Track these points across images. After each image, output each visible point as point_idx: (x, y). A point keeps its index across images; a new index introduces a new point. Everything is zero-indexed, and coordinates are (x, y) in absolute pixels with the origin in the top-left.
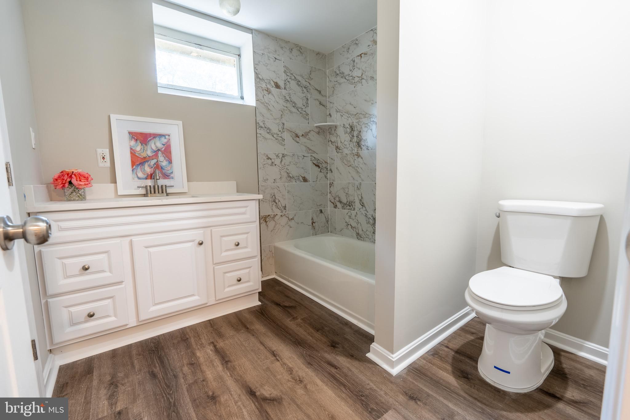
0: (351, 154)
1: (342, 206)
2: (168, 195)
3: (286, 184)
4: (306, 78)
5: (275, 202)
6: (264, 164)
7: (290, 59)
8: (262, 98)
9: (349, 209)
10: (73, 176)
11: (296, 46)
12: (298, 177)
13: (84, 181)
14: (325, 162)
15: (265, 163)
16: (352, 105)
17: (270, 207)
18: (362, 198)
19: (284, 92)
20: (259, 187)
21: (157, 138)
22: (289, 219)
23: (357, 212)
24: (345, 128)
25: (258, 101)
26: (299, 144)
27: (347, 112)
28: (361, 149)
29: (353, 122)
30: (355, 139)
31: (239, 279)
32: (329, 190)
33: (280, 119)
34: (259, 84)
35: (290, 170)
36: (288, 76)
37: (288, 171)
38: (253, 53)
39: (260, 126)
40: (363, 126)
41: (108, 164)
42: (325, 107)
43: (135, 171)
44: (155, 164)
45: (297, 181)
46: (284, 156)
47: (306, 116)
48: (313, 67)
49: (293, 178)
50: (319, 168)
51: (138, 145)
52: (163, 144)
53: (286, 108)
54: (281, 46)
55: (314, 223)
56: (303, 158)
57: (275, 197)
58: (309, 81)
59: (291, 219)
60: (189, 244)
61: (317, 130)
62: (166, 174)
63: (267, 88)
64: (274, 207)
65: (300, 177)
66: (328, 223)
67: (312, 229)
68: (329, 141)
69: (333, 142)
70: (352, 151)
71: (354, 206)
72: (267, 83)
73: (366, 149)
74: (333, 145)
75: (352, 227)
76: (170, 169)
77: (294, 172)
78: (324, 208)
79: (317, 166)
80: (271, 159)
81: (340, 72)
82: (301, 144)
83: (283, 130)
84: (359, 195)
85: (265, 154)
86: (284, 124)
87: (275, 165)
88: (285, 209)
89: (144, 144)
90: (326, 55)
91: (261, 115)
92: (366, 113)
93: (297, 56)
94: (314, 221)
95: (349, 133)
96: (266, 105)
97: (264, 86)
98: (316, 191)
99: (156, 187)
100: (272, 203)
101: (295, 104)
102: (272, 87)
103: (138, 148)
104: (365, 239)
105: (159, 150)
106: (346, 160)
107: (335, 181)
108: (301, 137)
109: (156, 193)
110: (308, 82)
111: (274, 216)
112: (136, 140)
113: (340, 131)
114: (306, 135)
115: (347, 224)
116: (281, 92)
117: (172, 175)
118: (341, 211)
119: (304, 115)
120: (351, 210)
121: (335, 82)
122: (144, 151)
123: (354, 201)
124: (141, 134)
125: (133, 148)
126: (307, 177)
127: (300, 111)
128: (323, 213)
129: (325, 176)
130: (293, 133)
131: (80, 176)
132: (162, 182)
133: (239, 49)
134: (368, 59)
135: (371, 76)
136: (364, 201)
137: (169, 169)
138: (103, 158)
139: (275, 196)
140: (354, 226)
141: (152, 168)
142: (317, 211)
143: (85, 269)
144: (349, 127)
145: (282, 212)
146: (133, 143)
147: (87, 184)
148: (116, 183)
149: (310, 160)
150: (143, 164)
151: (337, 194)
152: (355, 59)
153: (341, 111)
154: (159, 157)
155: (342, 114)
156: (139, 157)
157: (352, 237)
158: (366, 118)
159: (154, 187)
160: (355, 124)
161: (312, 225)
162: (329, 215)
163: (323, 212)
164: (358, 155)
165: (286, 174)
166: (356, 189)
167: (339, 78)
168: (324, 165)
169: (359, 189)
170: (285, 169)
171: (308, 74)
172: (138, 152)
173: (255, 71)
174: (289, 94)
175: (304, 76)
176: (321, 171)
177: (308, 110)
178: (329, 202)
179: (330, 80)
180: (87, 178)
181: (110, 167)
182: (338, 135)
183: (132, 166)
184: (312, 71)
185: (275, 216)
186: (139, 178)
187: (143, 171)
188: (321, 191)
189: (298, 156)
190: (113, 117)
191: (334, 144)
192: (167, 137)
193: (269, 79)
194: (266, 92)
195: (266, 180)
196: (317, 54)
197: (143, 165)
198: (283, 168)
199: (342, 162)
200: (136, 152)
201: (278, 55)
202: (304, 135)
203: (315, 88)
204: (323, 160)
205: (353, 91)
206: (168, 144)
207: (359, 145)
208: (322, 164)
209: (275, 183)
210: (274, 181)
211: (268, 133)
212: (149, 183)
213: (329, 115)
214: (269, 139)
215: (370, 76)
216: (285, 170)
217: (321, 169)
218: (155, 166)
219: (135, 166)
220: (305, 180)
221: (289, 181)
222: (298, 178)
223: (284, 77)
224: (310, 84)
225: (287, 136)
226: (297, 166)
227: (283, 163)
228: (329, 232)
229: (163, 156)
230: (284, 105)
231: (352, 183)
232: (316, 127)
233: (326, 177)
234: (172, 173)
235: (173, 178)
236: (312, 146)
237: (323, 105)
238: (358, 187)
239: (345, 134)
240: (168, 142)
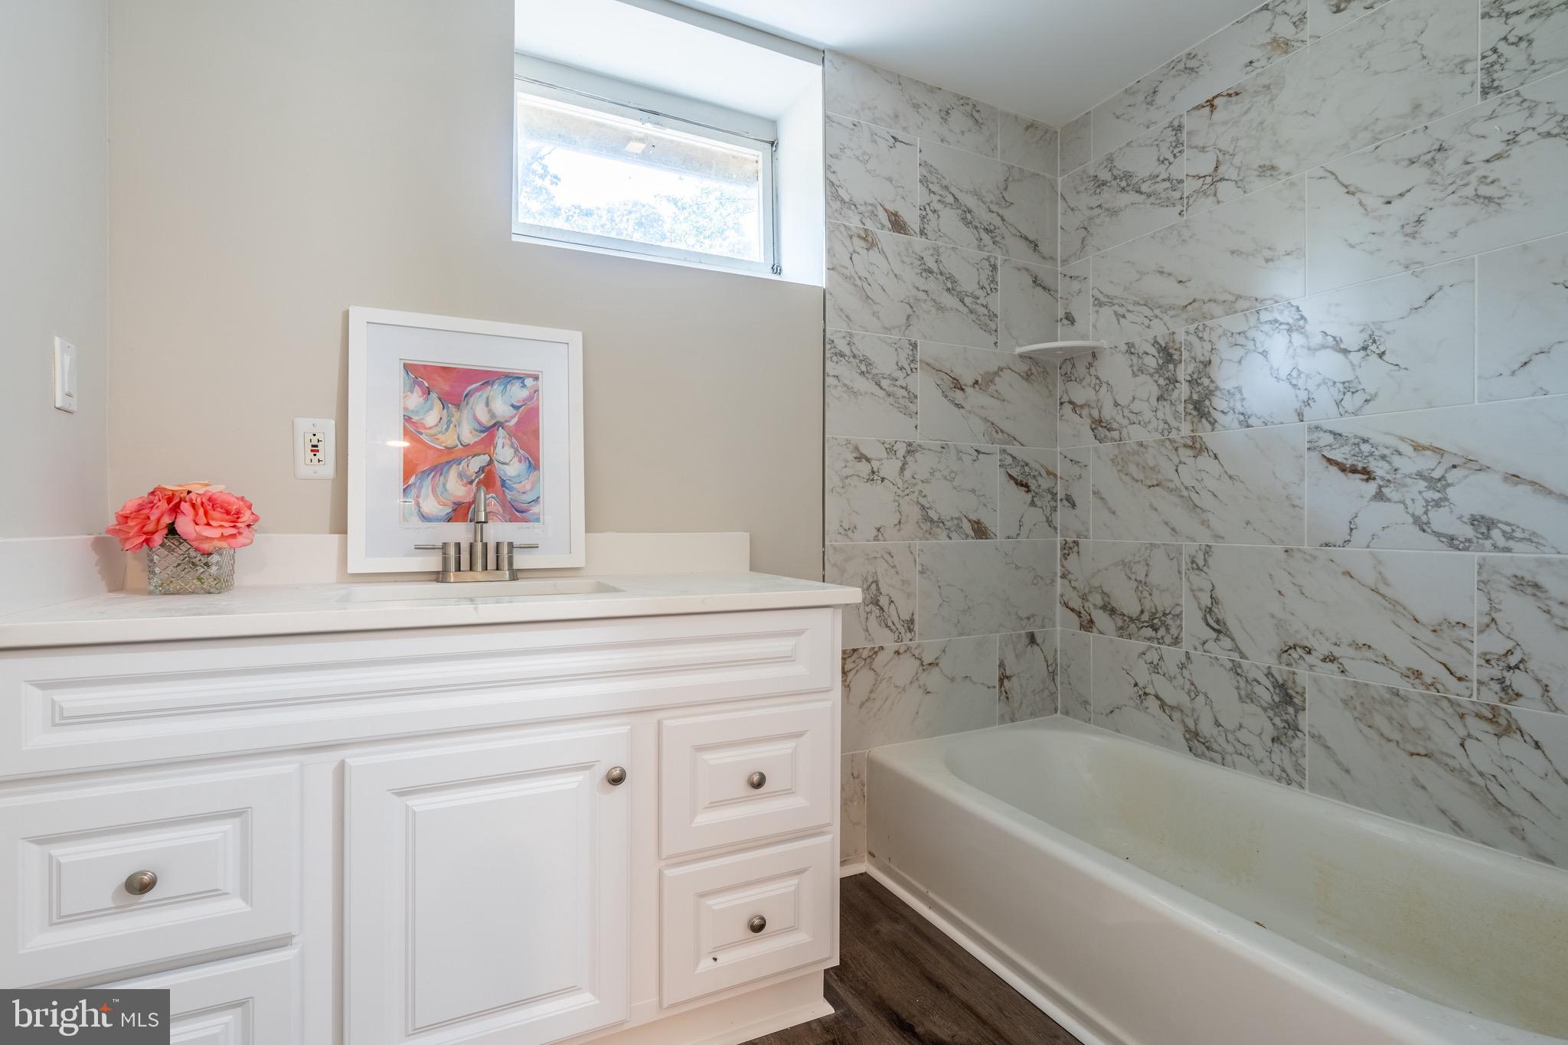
0: (1161, 443)
1: (1120, 623)
2: (515, 575)
3: (917, 544)
4: (991, 202)
5: (876, 603)
6: (847, 477)
7: (942, 141)
8: (848, 263)
9: (1149, 639)
10: (185, 507)
11: (962, 102)
12: (956, 522)
13: (221, 526)
14: (1049, 473)
15: (849, 471)
16: (1169, 274)
17: (860, 622)
18: (1217, 603)
19: (918, 242)
20: (824, 552)
21: (495, 387)
22: (922, 665)
23: (1192, 652)
24: (1135, 358)
25: (831, 272)
26: (962, 410)
27: (1142, 302)
28: (1213, 423)
29: (1173, 333)
30: (1183, 390)
31: (757, 922)
32: (1059, 567)
33: (903, 328)
34: (839, 216)
35: (929, 499)
36: (932, 194)
37: (922, 501)
38: (825, 123)
39: (837, 351)
40: (1222, 345)
41: (328, 469)
42: (1052, 293)
43: (414, 492)
44: (483, 472)
45: (954, 535)
46: (911, 450)
47: (987, 321)
48: (1013, 167)
49: (941, 525)
50: (1029, 491)
51: (431, 408)
52: (513, 406)
53: (922, 295)
54: (915, 101)
55: (1006, 681)
56: (975, 458)
57: (878, 589)
58: (1001, 212)
59: (930, 664)
60: (571, 781)
61: (1023, 367)
62: (515, 504)
63: (866, 230)
64: (873, 623)
65: (965, 520)
66: (1053, 679)
67: (999, 700)
68: (1061, 404)
69: (1082, 407)
70: (1166, 433)
71: (1174, 631)
72: (866, 215)
73: (1236, 424)
74: (1080, 416)
75: (1163, 705)
76: (531, 490)
77: (946, 502)
78: (1043, 626)
79: (1022, 485)
80: (868, 460)
81: (1115, 172)
82: (970, 412)
83: (912, 366)
84: (1201, 590)
85: (848, 442)
86: (914, 346)
87: (883, 480)
88: (910, 630)
89: (450, 405)
90: (1057, 132)
91: (841, 316)
92: (1238, 297)
93: (963, 133)
94: (1008, 673)
95: (1152, 371)
96: (858, 282)
97: (854, 222)
98: (1017, 568)
99: (479, 547)
100: (868, 609)
101: (954, 282)
102: (879, 226)
103: (432, 418)
104: (1228, 758)
105: (498, 425)
106: (1138, 465)
107: (1086, 537)
108: (969, 390)
109: (474, 568)
110: (999, 215)
111: (871, 654)
112: (428, 392)
113: (1115, 369)
114: (987, 384)
115: (1141, 693)
116: (909, 243)
117: (535, 509)
118: (1111, 640)
119: (982, 318)
120: (1160, 641)
121: (1092, 208)
122: (448, 427)
123: (1177, 611)
124: (445, 370)
125: (415, 418)
126: (987, 522)
127: (970, 305)
128: (1038, 645)
129: (1047, 518)
130: (946, 377)
131: (210, 507)
132: (498, 531)
133: (773, 123)
134: (1249, 109)
135: (1262, 164)
136: (1229, 613)
137: (528, 487)
138: (315, 449)
139: (877, 585)
140: (1174, 704)
141: (471, 483)
142: (1019, 636)
143: (139, 886)
144: (1153, 351)
145: (899, 640)
146: (415, 399)
147: (233, 536)
148: (346, 533)
149: (999, 463)
150: (442, 469)
151: (1095, 583)
152: (1185, 121)
153: (1115, 301)
154: (499, 449)
155: (1121, 311)
156: (430, 447)
157: (1164, 741)
158: (1236, 312)
159: (471, 546)
160: (1181, 337)
161: (1001, 687)
162: (1059, 653)
163: (1039, 640)
164: (1197, 447)
165: (916, 509)
166: (1184, 567)
167: (1107, 196)
168: (1045, 483)
169: (1198, 568)
170: (913, 492)
171: (998, 188)
172: (429, 431)
173: (826, 178)
174: (936, 251)
175: (984, 194)
176: (1033, 504)
177: (997, 303)
178: (1059, 608)
179: (1072, 206)
180: (233, 515)
181: (333, 480)
182: (1104, 379)
183: (406, 478)
184: (1010, 179)
185: (875, 652)
186: (425, 518)
187: (439, 493)
188: (1034, 569)
189: (959, 451)
190: (359, 317)
191: (1085, 412)
192: (529, 382)
193: (872, 201)
194: (859, 244)
195: (848, 531)
196: (1027, 128)
197: (441, 474)
198: (907, 492)
199: (1119, 471)
200: (422, 431)
201: (904, 128)
202: (980, 382)
203: (1018, 234)
204: (1042, 466)
205: (1171, 227)
206: (530, 405)
207: (1200, 409)
208: (1039, 478)
209: (878, 540)
210: (875, 532)
211: (862, 373)
212: (460, 533)
213: (1067, 318)
214: (866, 393)
215: (1256, 166)
216: (914, 497)
217: (1033, 497)
218: (482, 476)
219: (414, 477)
220: (980, 531)
221: (927, 535)
222: (958, 524)
223: (920, 196)
224: (1003, 220)
225: (922, 384)
226: (955, 483)
227: (908, 474)
228: (1056, 712)
229: (512, 446)
230: (917, 285)
231: (1164, 544)
232: (1022, 356)
233: (1049, 522)
234: (537, 500)
235: (538, 520)
236: (1007, 418)
237: (1044, 288)
238: (1193, 562)
239: (1134, 375)
240: (530, 398)
